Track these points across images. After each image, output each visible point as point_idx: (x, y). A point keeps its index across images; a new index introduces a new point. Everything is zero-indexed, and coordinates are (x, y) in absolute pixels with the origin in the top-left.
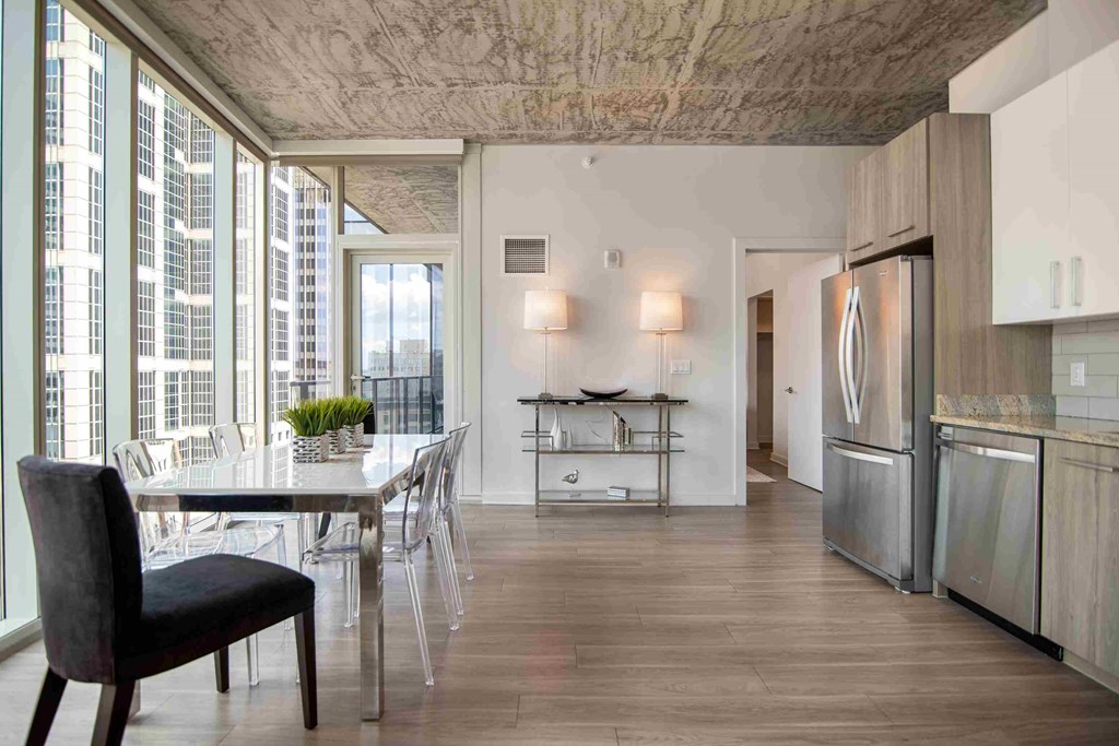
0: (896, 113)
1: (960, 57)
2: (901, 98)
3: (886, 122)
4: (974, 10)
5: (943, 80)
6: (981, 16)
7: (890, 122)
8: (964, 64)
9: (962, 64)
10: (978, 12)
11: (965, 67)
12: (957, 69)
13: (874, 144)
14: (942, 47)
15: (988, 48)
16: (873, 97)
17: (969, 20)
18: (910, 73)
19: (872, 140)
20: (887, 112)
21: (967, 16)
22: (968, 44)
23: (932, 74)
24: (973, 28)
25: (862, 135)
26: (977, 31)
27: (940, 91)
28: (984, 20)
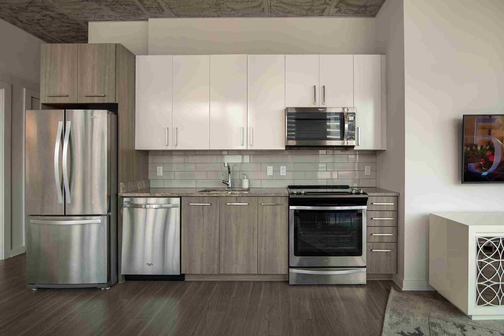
0: (48, 19)
1: (103, 16)
2: (61, 14)
3: (39, 20)
4: (126, 3)
5: (86, 19)
6: (126, 7)
7: (41, 21)
8: (101, 19)
9: (102, 18)
10: (126, 5)
11: (100, 21)
12: (97, 19)
13: (19, 27)
14: (102, 7)
15: (116, 20)
16: (45, 4)
17: (121, 5)
18: (77, 7)
19: (20, 24)
20: (45, 15)
21: (122, 3)
22: (112, 13)
23: (85, 14)
24: (120, 9)
25: (17, 18)
26: (119, 11)
27: (80, 22)
28: (125, 9)
